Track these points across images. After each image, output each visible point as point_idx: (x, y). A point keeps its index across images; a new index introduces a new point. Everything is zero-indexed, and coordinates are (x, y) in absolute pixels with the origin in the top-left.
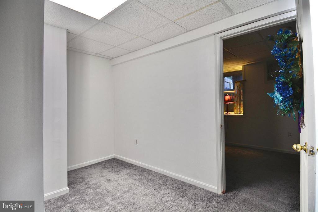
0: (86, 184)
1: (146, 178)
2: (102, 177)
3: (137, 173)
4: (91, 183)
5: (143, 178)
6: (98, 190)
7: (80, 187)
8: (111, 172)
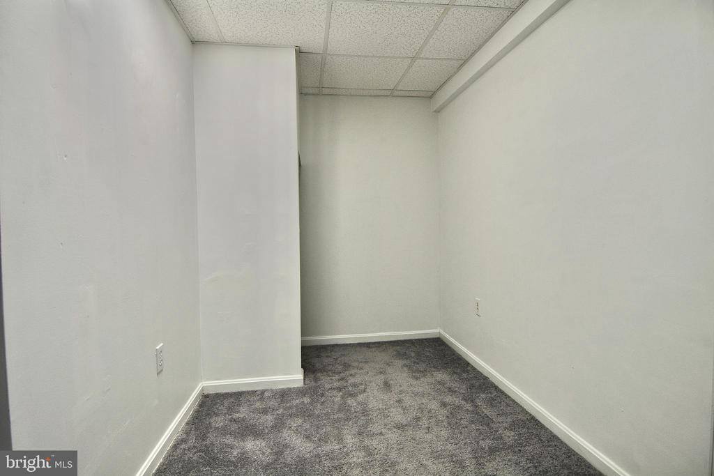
0: (342, 379)
1: (476, 411)
2: (381, 373)
3: (463, 389)
4: (351, 380)
5: (469, 406)
6: (350, 401)
7: (327, 382)
8: (405, 369)
